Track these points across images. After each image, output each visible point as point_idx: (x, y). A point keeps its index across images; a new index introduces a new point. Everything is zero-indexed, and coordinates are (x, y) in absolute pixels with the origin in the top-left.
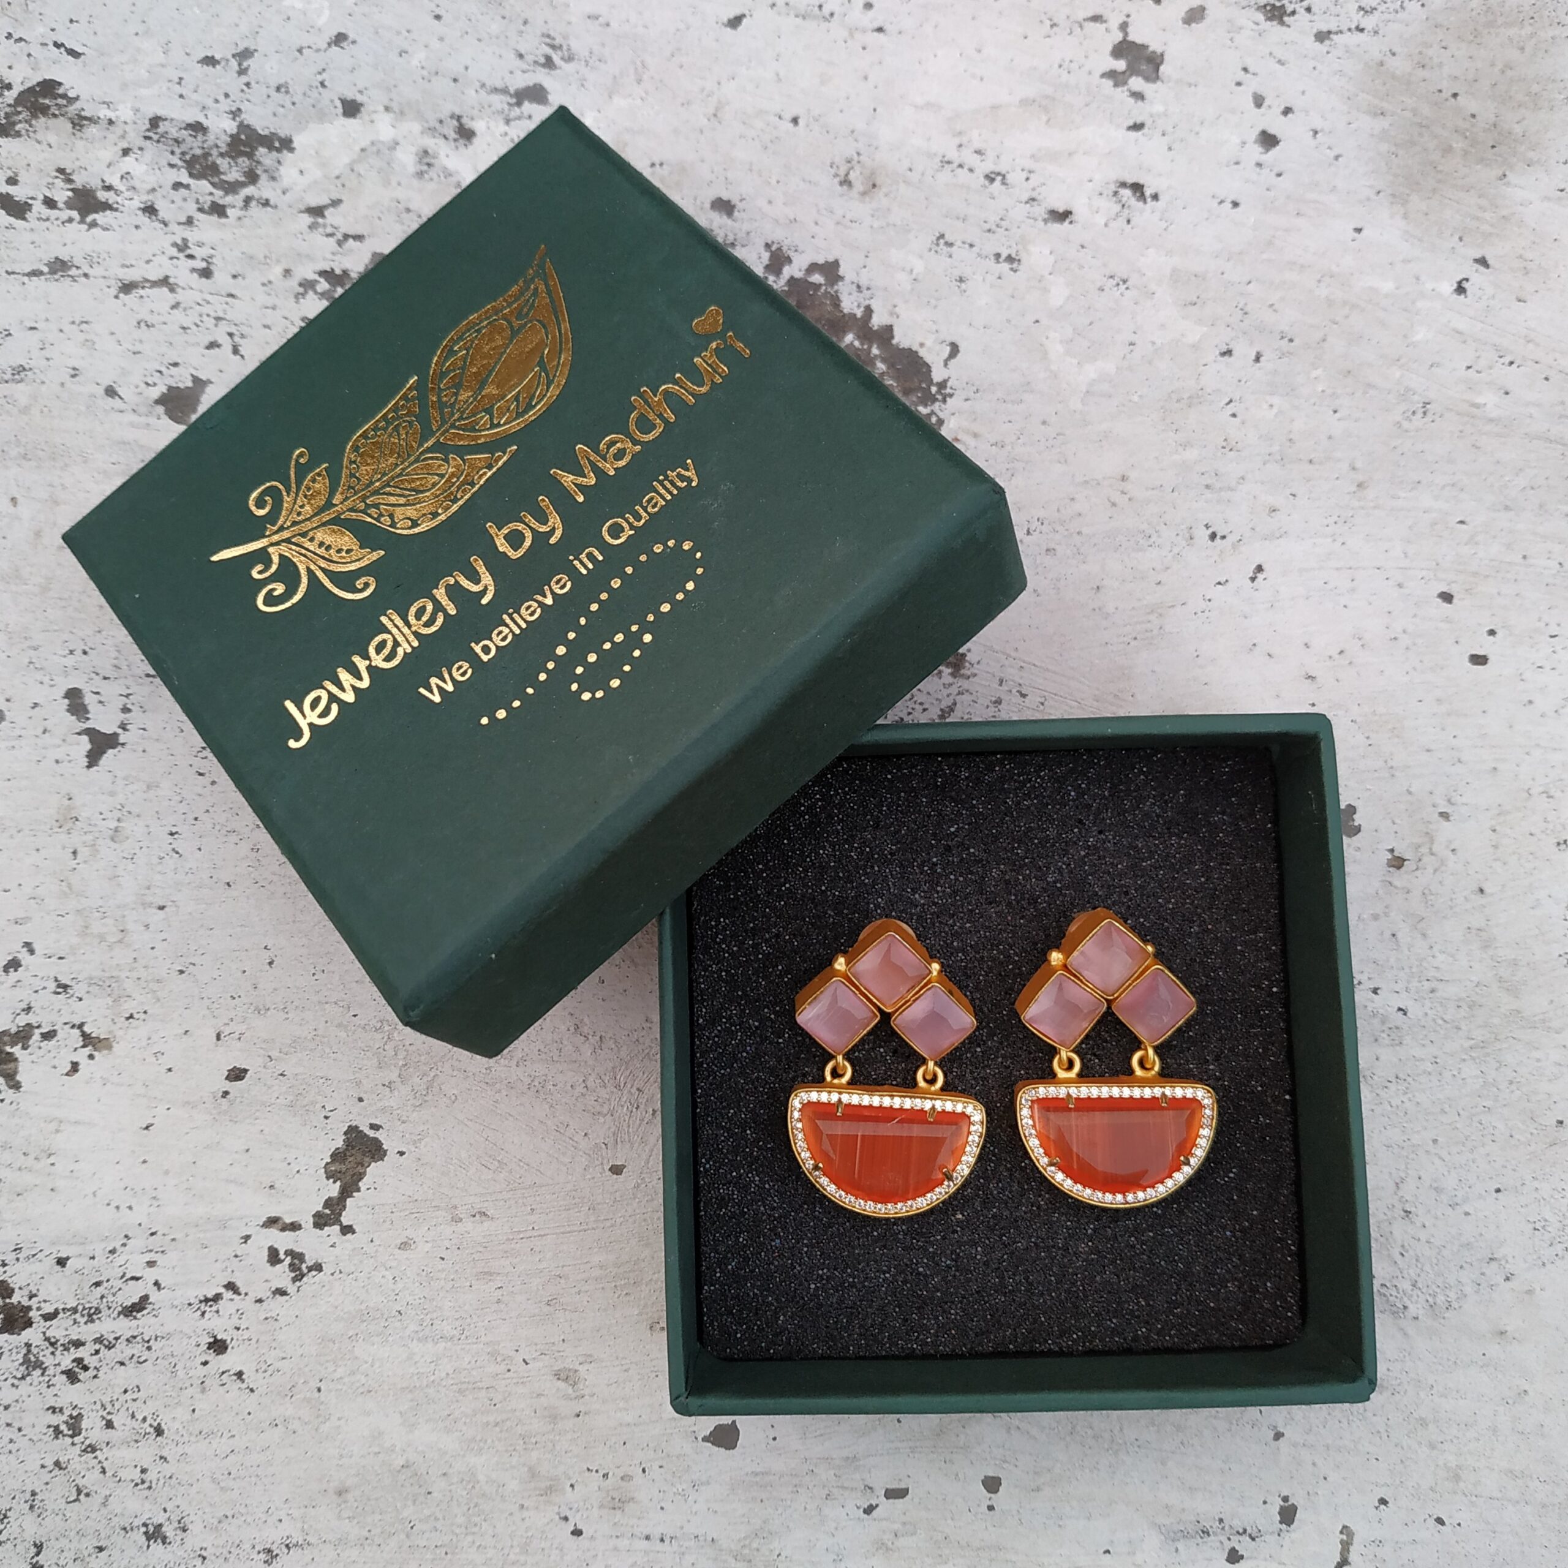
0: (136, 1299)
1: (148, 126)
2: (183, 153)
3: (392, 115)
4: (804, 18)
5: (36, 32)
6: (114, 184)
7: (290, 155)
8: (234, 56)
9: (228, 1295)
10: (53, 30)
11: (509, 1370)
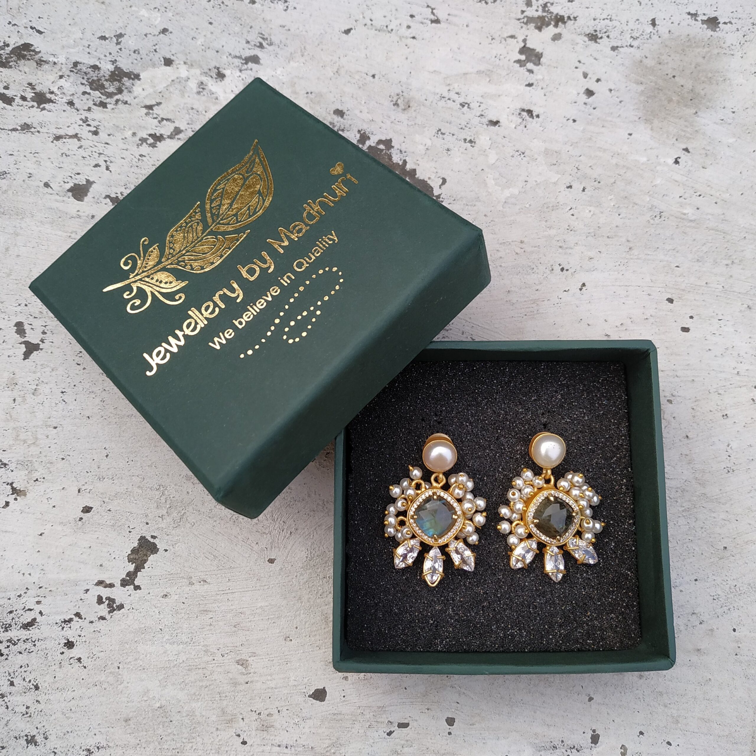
0: (29, 620)
1: (72, 66)
2: (88, 79)
3: (187, 66)
4: (379, 31)
5: (22, 21)
6: (54, 91)
7: (138, 82)
8: (114, 36)
9: (77, 619)
10: (30, 21)
11: (214, 660)
